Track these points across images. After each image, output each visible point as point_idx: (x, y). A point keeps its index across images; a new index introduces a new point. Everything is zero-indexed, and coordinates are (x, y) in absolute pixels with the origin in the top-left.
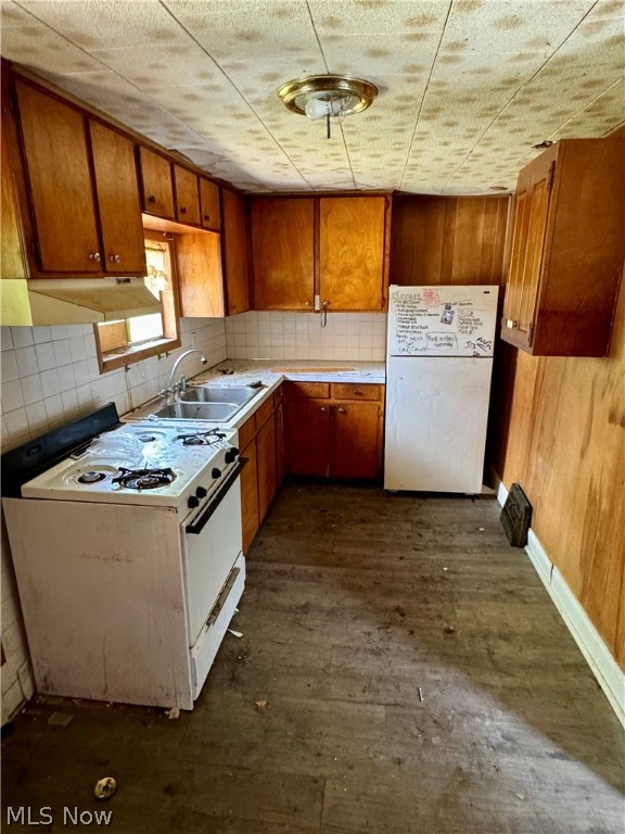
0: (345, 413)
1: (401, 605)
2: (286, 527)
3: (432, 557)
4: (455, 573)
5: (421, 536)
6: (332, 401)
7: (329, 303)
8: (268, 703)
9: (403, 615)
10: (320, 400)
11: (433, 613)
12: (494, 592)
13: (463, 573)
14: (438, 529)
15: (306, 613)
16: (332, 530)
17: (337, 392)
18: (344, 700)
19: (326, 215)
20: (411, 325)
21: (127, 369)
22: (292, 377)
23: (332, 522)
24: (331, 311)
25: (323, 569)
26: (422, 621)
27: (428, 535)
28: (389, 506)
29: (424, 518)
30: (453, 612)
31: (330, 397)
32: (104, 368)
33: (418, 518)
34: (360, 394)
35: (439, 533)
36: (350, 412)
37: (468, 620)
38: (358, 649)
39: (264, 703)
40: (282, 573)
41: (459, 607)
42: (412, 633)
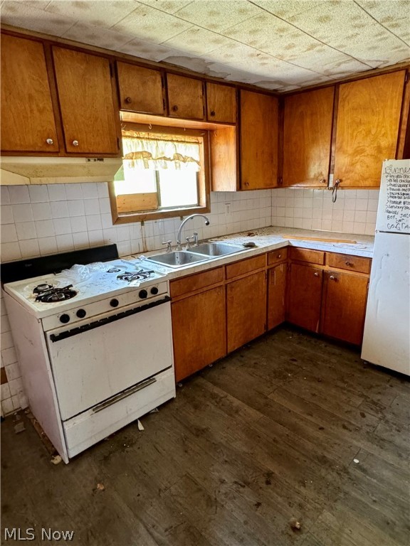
0: (336, 280)
1: (276, 472)
2: (253, 362)
3: (355, 442)
4: (364, 470)
5: (363, 415)
6: (326, 268)
7: (341, 181)
8: (104, 490)
9: (268, 483)
10: (316, 266)
11: (298, 499)
12: (390, 516)
13: (373, 476)
14: (389, 416)
15: (198, 436)
16: (285, 377)
17: (331, 260)
18: (146, 527)
19: (344, 100)
20: (402, 200)
21: (142, 224)
22: (295, 243)
23: (291, 371)
24: (343, 188)
25: (246, 407)
26: (280, 499)
27: (372, 418)
28: (357, 375)
29: (385, 401)
30: (320, 511)
31: (324, 264)
32: (116, 221)
33: (376, 398)
34: (351, 265)
35: (387, 422)
36: (341, 281)
37: (328, 529)
38: (200, 490)
39: (102, 488)
40: (214, 396)
41: (331, 509)
42: (258, 505)
